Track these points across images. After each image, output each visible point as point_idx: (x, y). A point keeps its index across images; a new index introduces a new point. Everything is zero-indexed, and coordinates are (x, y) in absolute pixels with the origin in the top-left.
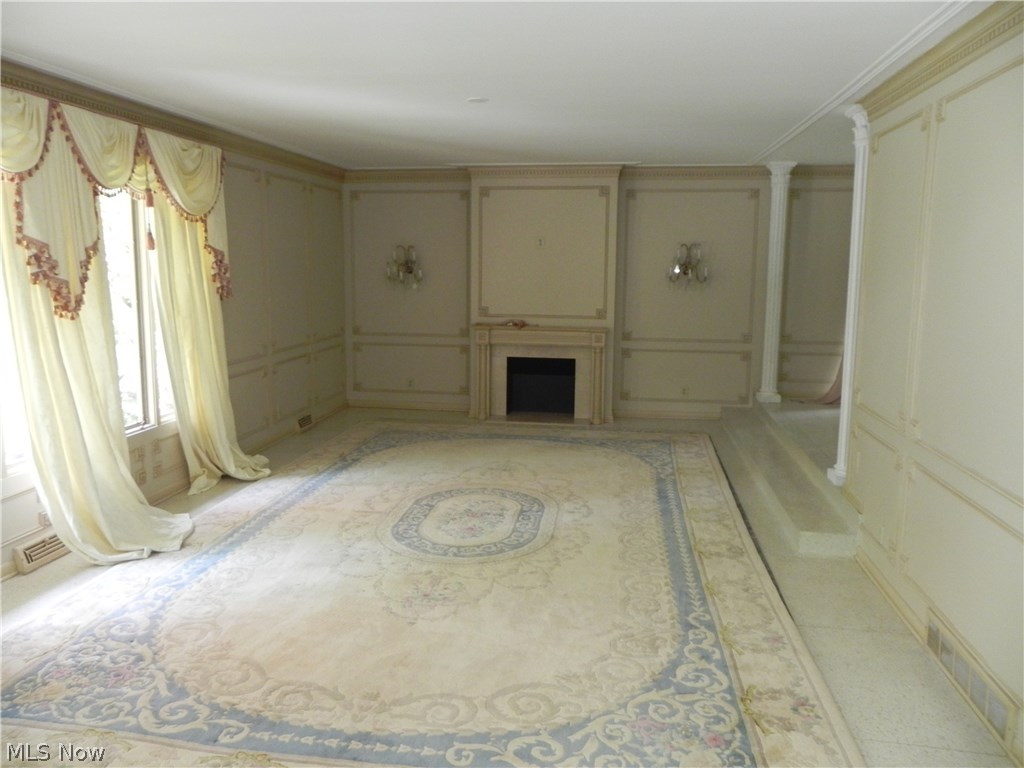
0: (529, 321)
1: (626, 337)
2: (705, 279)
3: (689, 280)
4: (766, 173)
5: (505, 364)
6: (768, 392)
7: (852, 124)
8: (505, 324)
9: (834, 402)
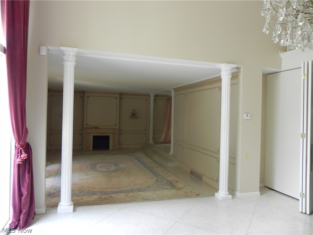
0: (98, 127)
1: (120, 130)
2: (138, 117)
3: (134, 118)
4: (149, 96)
5: (92, 137)
6: (151, 141)
7: (171, 92)
8: (93, 128)
9: (169, 142)
